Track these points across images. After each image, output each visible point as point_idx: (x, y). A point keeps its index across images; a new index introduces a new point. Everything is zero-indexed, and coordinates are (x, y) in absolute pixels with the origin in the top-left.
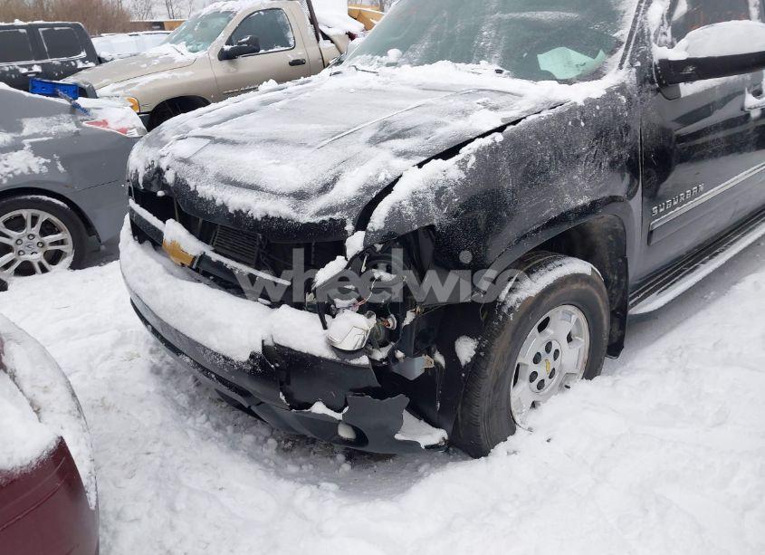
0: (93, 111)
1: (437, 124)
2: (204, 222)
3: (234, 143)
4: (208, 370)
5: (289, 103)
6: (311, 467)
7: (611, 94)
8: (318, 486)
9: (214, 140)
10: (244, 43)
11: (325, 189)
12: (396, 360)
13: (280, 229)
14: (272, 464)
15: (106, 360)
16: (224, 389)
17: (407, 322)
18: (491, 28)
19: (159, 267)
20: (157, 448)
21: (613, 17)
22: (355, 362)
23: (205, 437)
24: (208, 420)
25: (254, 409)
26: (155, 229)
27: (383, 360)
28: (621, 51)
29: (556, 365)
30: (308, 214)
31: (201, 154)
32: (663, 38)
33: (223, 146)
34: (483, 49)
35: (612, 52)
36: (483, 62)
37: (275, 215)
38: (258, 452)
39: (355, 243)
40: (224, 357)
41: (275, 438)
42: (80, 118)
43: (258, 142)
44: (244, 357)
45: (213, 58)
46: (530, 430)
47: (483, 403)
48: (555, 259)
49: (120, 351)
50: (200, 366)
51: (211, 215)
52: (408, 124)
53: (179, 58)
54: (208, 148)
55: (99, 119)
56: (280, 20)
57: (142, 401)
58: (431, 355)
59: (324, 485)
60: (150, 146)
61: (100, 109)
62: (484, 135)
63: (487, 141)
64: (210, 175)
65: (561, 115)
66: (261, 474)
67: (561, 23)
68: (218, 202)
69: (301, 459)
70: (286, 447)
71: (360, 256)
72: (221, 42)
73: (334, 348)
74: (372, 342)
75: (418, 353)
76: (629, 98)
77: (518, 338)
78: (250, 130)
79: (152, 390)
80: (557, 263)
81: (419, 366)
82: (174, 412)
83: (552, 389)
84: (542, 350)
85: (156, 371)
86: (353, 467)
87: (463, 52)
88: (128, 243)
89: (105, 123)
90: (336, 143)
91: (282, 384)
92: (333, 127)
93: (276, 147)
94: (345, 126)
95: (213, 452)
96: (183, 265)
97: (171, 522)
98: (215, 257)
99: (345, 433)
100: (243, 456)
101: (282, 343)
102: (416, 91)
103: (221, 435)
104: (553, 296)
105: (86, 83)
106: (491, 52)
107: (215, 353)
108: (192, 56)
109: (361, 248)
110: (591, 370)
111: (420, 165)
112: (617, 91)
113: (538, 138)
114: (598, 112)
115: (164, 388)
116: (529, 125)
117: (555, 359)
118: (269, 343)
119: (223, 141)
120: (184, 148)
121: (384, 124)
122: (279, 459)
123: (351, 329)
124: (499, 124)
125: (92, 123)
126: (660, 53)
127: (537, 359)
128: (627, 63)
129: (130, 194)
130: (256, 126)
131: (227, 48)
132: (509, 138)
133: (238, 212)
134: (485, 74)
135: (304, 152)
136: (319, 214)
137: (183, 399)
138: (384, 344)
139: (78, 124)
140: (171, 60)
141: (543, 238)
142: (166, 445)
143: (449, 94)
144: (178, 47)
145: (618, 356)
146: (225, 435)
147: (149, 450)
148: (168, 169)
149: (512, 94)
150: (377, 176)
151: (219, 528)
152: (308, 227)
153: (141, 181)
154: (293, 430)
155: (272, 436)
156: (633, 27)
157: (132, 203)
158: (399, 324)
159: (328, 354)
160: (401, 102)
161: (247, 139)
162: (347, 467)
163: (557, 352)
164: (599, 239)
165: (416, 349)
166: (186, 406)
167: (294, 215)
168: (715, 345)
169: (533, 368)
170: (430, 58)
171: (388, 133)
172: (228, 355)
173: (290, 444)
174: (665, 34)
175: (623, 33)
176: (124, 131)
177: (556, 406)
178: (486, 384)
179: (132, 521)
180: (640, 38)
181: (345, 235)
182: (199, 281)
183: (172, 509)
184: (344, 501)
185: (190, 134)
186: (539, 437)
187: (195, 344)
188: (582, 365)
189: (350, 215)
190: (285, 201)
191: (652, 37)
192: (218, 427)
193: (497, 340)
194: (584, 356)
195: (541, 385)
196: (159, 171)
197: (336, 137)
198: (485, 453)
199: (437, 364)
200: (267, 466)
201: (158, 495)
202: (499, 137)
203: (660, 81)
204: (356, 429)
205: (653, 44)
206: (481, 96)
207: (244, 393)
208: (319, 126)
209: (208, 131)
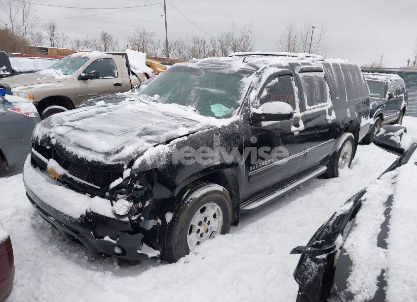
0: (13, 103)
1: (164, 131)
2: (65, 160)
3: (83, 130)
4: (61, 223)
5: (109, 114)
6: (102, 267)
7: (232, 125)
8: (104, 273)
9: (74, 128)
10: (92, 73)
11: (118, 152)
12: (141, 220)
13: (98, 166)
14: (85, 265)
15: (8, 222)
16: (68, 231)
17: (146, 205)
18: (194, 93)
19: (44, 179)
20: (33, 258)
21: (238, 95)
22: (123, 220)
23: (56, 254)
24: (57, 247)
25: (80, 239)
26: (43, 162)
27: (135, 220)
28: (239, 109)
29: (209, 227)
30: (110, 161)
31: (68, 134)
32: (256, 104)
33: (78, 131)
34: (190, 101)
35: (236, 108)
36: (189, 106)
37: (96, 161)
38: (80, 261)
39: (127, 173)
40: (69, 217)
41: (88, 256)
42: (6, 106)
43: (93, 131)
44: (78, 216)
45: (75, 78)
46: (196, 253)
47: (175, 240)
48: (208, 184)
49: (15, 218)
50: (58, 221)
51: (71, 158)
52: (154, 130)
53: (57, 77)
54: (72, 131)
55: (16, 107)
56: (111, 63)
57: (26, 239)
58: (156, 220)
59: (106, 272)
60: (45, 127)
61: (17, 103)
62: (180, 137)
63: (181, 139)
64: (72, 143)
65: (211, 131)
66: (80, 269)
67: (219, 94)
68: (74, 154)
69: (98, 264)
70: (92, 259)
71: (128, 178)
72: (80, 71)
73: (115, 214)
74: (131, 212)
75: (150, 218)
76: (240, 126)
77: (191, 215)
78: (90, 125)
79: (31, 235)
80: (209, 185)
81: (151, 224)
82: (42, 244)
83: (207, 237)
84: (202, 220)
85: (34, 226)
86: (120, 268)
87: (182, 101)
88: (29, 167)
89: (19, 110)
90: (124, 135)
91: (93, 228)
92: (125, 128)
93: (100, 134)
94: (129, 128)
95: (59, 260)
96: (55, 178)
97: (38, 286)
98: (70, 176)
99: (117, 250)
100: (72, 262)
101: (94, 211)
102: (162, 115)
103: (63, 254)
104: (205, 198)
105: (6, 85)
106: (193, 102)
107: (66, 215)
108: (65, 77)
109: (129, 175)
110: (224, 231)
111: (155, 146)
112: (235, 123)
113: (201, 139)
114: (226, 131)
115: (37, 234)
116: (199, 134)
117: (208, 225)
118: (89, 211)
119: (78, 129)
120: (61, 130)
121: (145, 129)
122: (89, 264)
123: (123, 206)
124: (187, 133)
125: (12, 109)
126: (253, 110)
127: (200, 224)
128: (240, 113)
129: (33, 146)
130: (93, 123)
131: (83, 75)
132: (190, 139)
133: (82, 159)
134: (189, 111)
135: (111, 137)
136: (114, 161)
137: (46, 239)
138: (136, 214)
139: (5, 109)
140: (53, 78)
141: (200, 176)
142: (37, 256)
143: (174, 118)
144: (57, 71)
145: (237, 226)
146: (65, 254)
147: (30, 259)
148: (53, 138)
149: (196, 121)
150: (138, 149)
151: (58, 288)
152: (109, 165)
153: (39, 141)
154: (96, 250)
155: (86, 255)
156: (244, 100)
157: (33, 150)
158: (143, 205)
159: (113, 216)
160: (154, 120)
161: (88, 129)
162: (118, 267)
163: (209, 222)
164: (229, 178)
165: (150, 217)
166: (47, 241)
167: (104, 161)
168: (276, 223)
169: (198, 227)
170: (170, 101)
171: (146, 132)
172: (71, 216)
173: (94, 258)
174: (257, 103)
175: (240, 102)
176: (28, 114)
177: (208, 245)
178: (177, 232)
179: (20, 286)
180: (246, 104)
181: (124, 170)
182: (61, 186)
183: (39, 281)
184: (115, 277)
185: (64, 124)
186: (199, 257)
187: (56, 211)
188: (220, 229)
189: (126, 163)
190: (101, 155)
191: (251, 104)
192: (62, 251)
193: (182, 214)
194: (221, 224)
195: (202, 235)
196: (49, 138)
197: (125, 132)
198: (175, 261)
199: (158, 223)
200: (83, 266)
201: (32, 276)
202: (186, 138)
203: (253, 120)
204: (122, 249)
205: (251, 107)
206: (184, 121)
207: (77, 232)
208: (119, 127)
209: (72, 124)
